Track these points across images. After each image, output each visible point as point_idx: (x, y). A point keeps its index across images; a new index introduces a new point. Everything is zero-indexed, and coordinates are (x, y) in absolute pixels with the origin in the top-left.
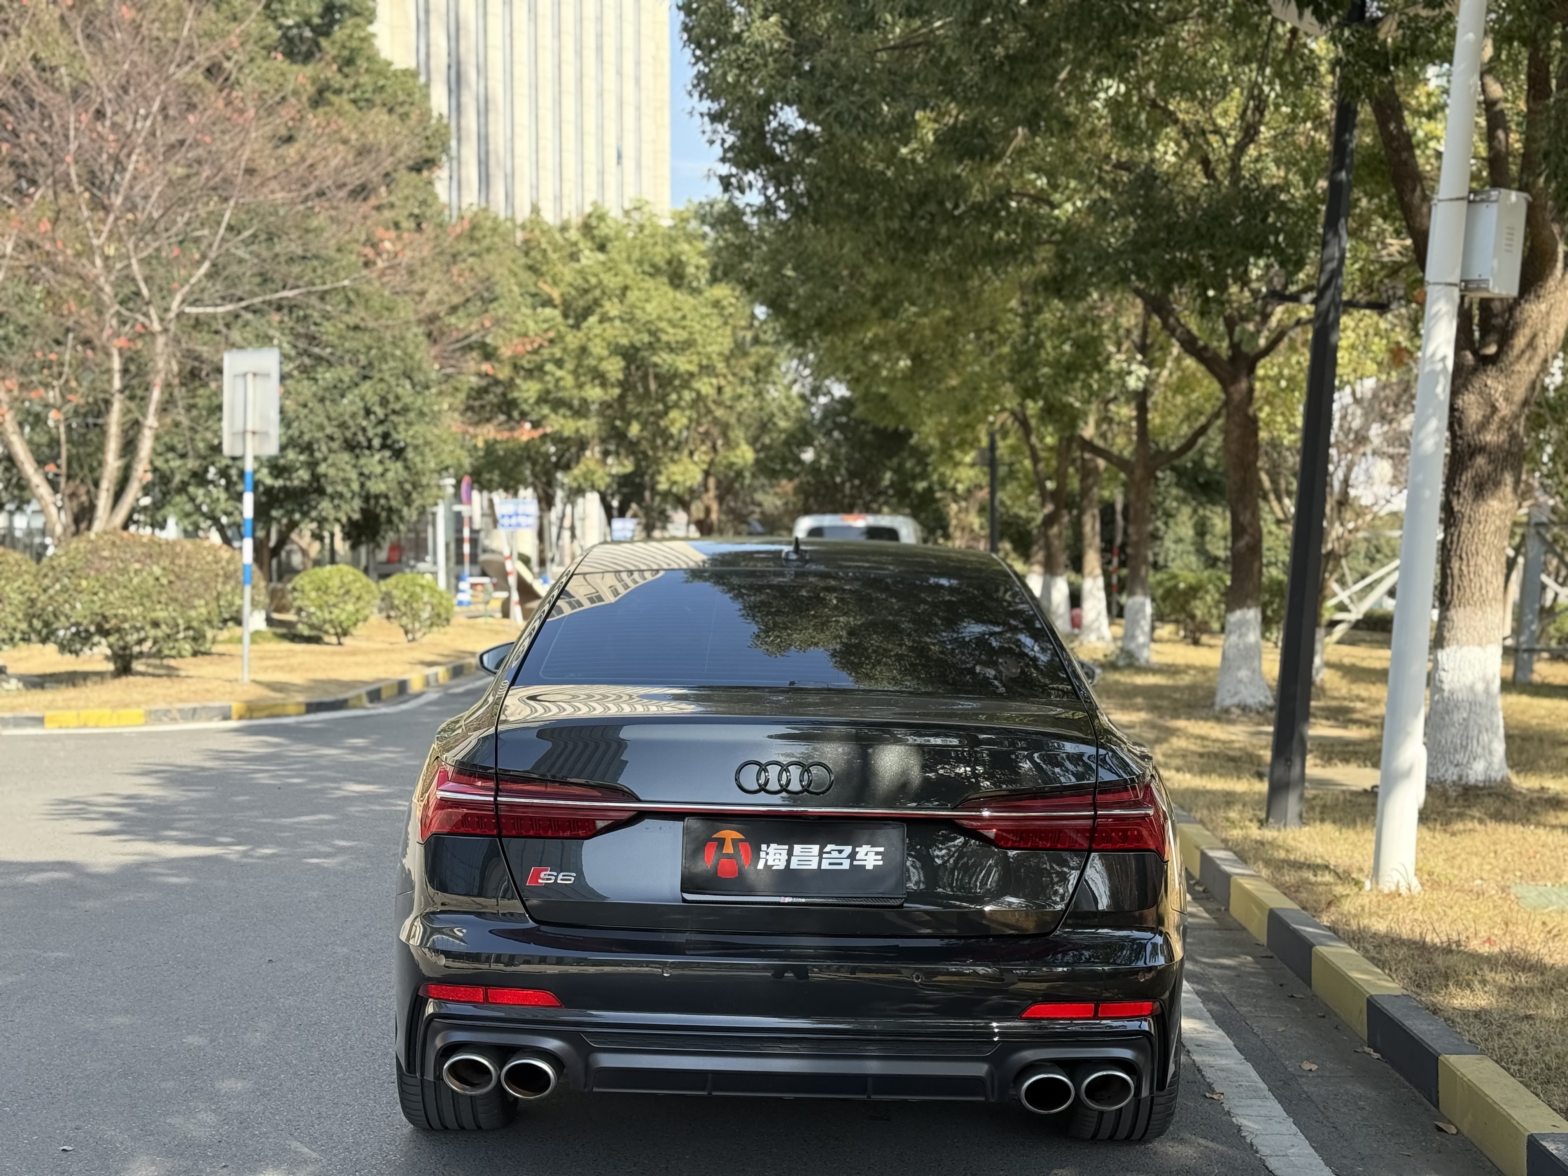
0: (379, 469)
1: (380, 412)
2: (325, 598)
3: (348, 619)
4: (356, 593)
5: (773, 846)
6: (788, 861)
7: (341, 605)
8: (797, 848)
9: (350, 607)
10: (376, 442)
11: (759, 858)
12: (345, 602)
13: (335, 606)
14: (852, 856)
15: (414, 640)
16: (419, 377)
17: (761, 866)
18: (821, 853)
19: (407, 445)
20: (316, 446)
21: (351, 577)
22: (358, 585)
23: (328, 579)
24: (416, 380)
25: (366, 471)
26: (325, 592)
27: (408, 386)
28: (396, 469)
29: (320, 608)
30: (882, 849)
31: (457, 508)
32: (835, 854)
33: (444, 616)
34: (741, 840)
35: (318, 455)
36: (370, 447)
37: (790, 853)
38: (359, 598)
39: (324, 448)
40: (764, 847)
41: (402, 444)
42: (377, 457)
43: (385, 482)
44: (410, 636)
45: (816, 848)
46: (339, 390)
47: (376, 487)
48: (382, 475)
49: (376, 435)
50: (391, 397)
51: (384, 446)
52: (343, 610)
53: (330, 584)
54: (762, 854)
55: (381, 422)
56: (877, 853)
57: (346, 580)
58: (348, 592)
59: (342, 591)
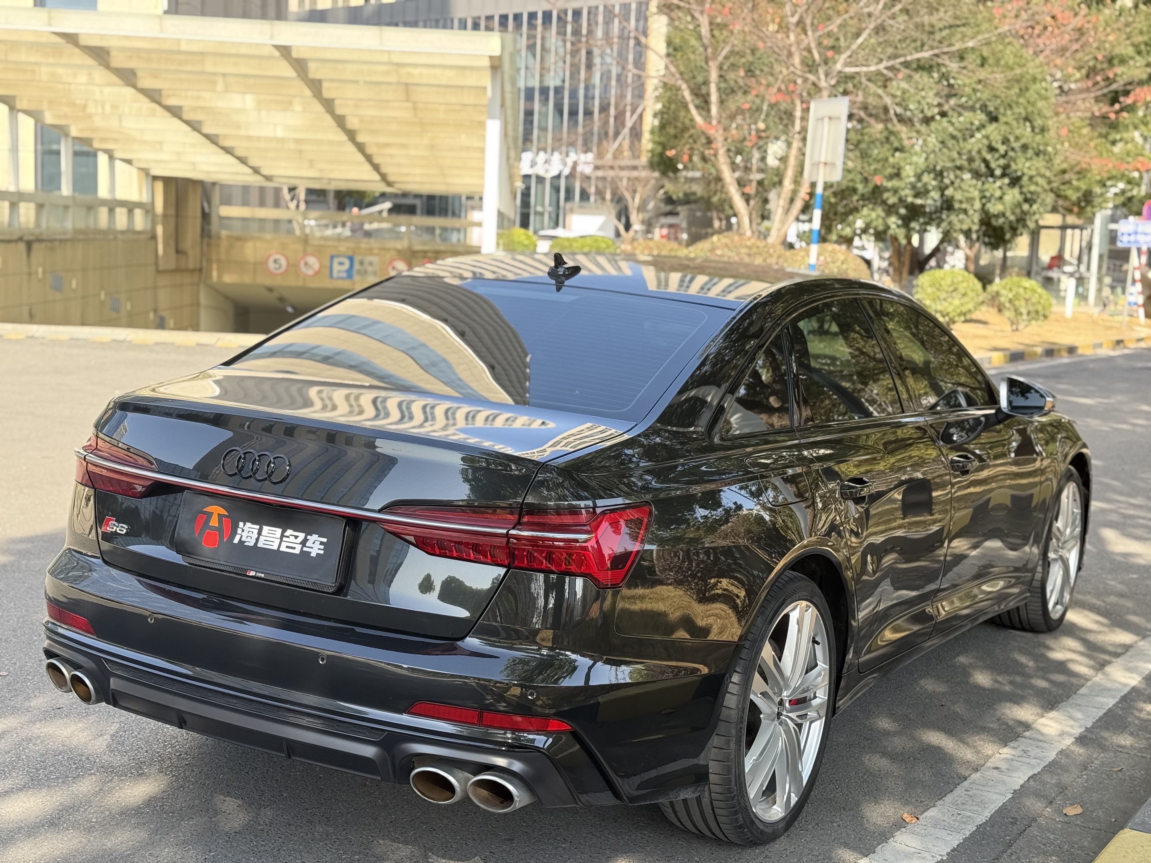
0: (998, 193)
1: (1002, 149)
2: (938, 293)
3: (954, 310)
4: (962, 290)
5: (248, 525)
6: (257, 540)
7: (950, 300)
8: (266, 529)
9: (957, 302)
10: (998, 172)
11: (235, 533)
12: (953, 298)
13: (945, 299)
14: (304, 543)
15: (1017, 330)
16: (1039, 122)
17: (236, 540)
18: (282, 536)
19: (1023, 174)
20: (945, 174)
21: (960, 278)
22: (965, 284)
23: (942, 279)
24: (1036, 124)
25: (988, 194)
26: (938, 290)
27: (1029, 129)
28: (1013, 195)
29: (934, 300)
30: (325, 540)
31: (1113, 226)
32: (292, 539)
33: (1041, 312)
34: (224, 516)
35: (947, 181)
36: (992, 175)
37: (260, 533)
38: (964, 295)
39: (952, 176)
40: (241, 524)
41: (1019, 173)
42: (998, 183)
43: (1003, 204)
44: (1014, 327)
45: (279, 531)
46: (969, 133)
47: (995, 208)
48: (1001, 198)
49: (999, 166)
50: (1012, 139)
51: (1003, 175)
52: (951, 303)
53: (943, 283)
54: (239, 531)
55: (1004, 156)
56: (322, 543)
57: (955, 280)
58: (955, 290)
59: (952, 289)
